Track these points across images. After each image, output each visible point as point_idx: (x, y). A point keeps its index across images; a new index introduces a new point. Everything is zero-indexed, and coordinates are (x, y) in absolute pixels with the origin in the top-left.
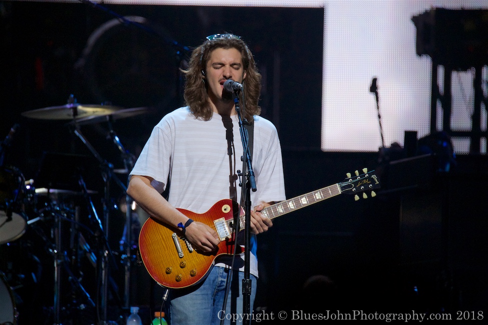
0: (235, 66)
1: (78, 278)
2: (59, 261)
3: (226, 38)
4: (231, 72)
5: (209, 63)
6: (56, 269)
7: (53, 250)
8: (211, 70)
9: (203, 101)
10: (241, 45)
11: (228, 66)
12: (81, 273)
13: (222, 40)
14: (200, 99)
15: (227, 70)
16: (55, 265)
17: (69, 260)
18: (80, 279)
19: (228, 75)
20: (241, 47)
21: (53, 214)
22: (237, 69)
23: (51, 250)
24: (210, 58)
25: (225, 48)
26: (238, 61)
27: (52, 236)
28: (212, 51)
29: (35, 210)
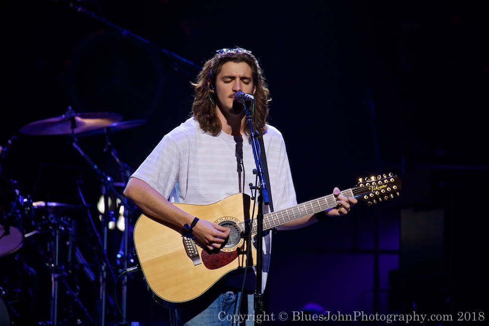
0: (245, 80)
1: (75, 293)
2: (56, 276)
3: (237, 52)
4: (241, 86)
5: (219, 77)
6: (53, 283)
7: (50, 264)
8: (220, 84)
9: (212, 115)
10: (251, 60)
11: (238, 80)
12: (78, 288)
13: (233, 54)
14: (209, 113)
15: (238, 85)
16: (53, 279)
17: (66, 274)
18: (77, 294)
19: (238, 88)
20: (252, 62)
21: (51, 227)
22: (247, 83)
23: (48, 265)
24: (220, 71)
25: (235, 62)
26: (248, 75)
27: (49, 250)
28: (222, 65)
29: (33, 223)
